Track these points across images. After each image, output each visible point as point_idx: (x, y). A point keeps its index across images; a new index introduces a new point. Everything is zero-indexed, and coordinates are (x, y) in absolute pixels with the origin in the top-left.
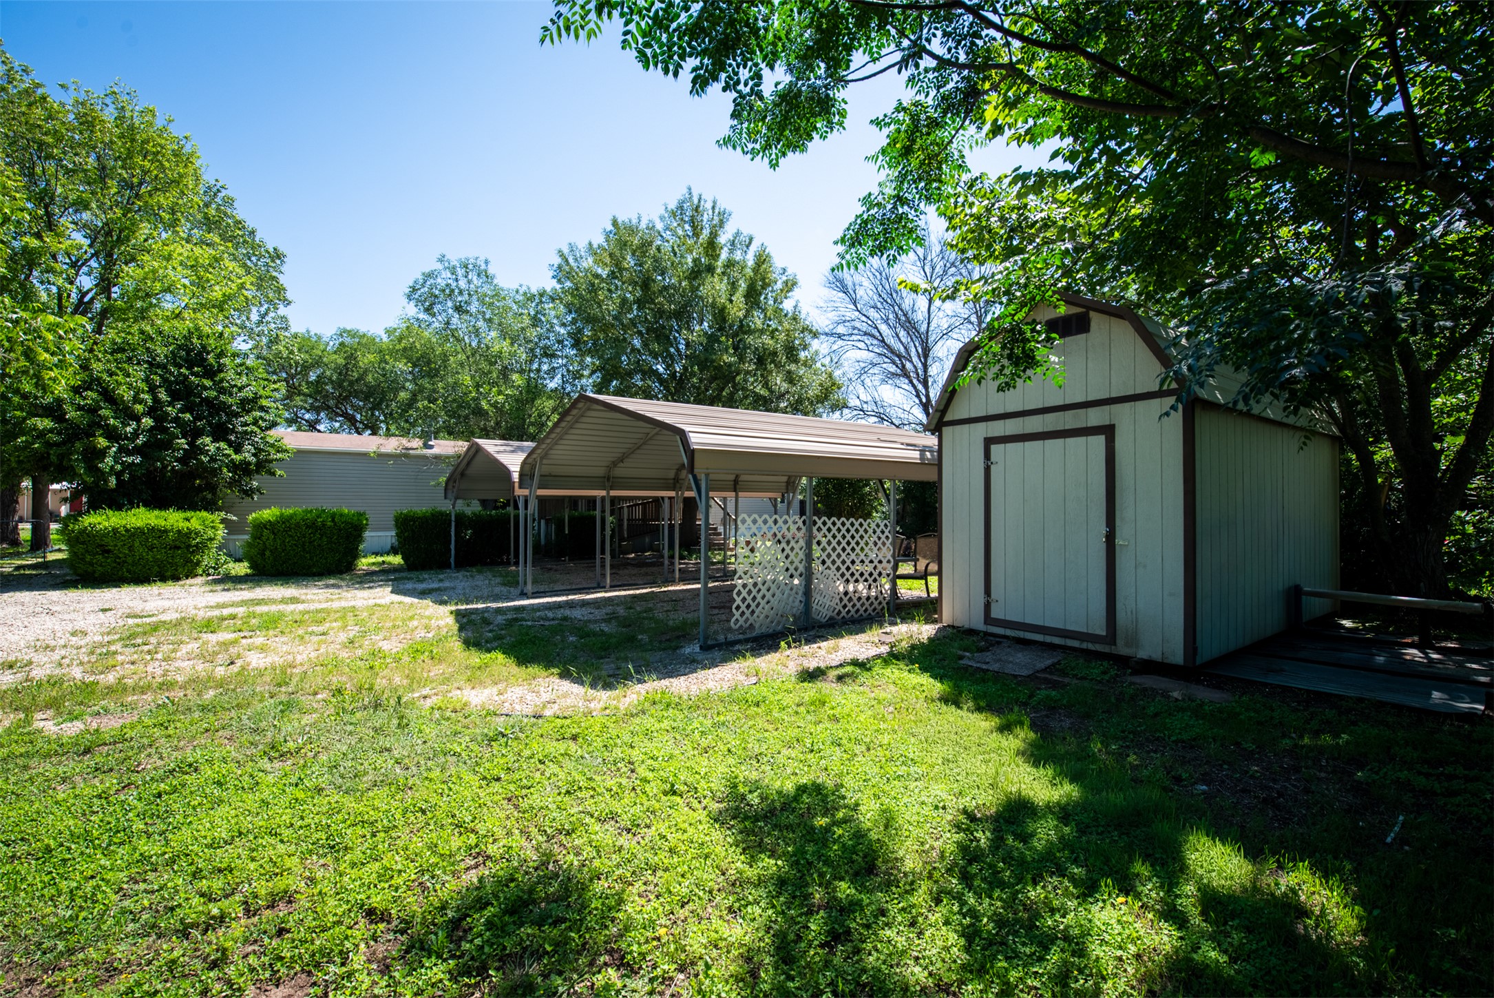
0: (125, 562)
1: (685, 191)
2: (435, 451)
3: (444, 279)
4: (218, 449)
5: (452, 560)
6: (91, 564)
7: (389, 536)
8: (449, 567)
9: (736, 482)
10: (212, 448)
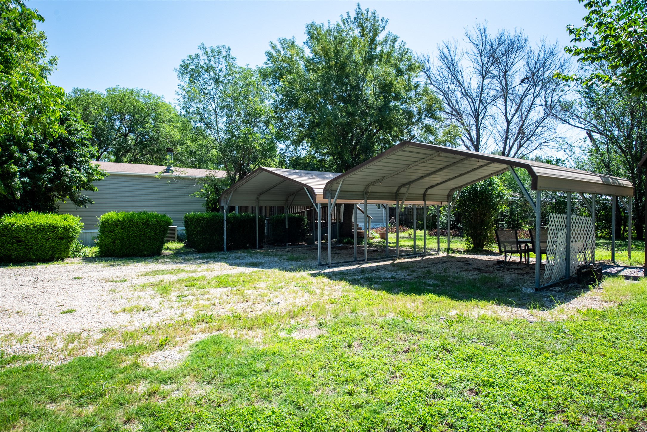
0: (31, 248)
1: (356, 7)
2: (175, 174)
3: (203, 61)
4: (73, 173)
5: (225, 246)
6: (9, 250)
7: (181, 229)
8: (222, 250)
9: (424, 195)
10: (69, 172)
